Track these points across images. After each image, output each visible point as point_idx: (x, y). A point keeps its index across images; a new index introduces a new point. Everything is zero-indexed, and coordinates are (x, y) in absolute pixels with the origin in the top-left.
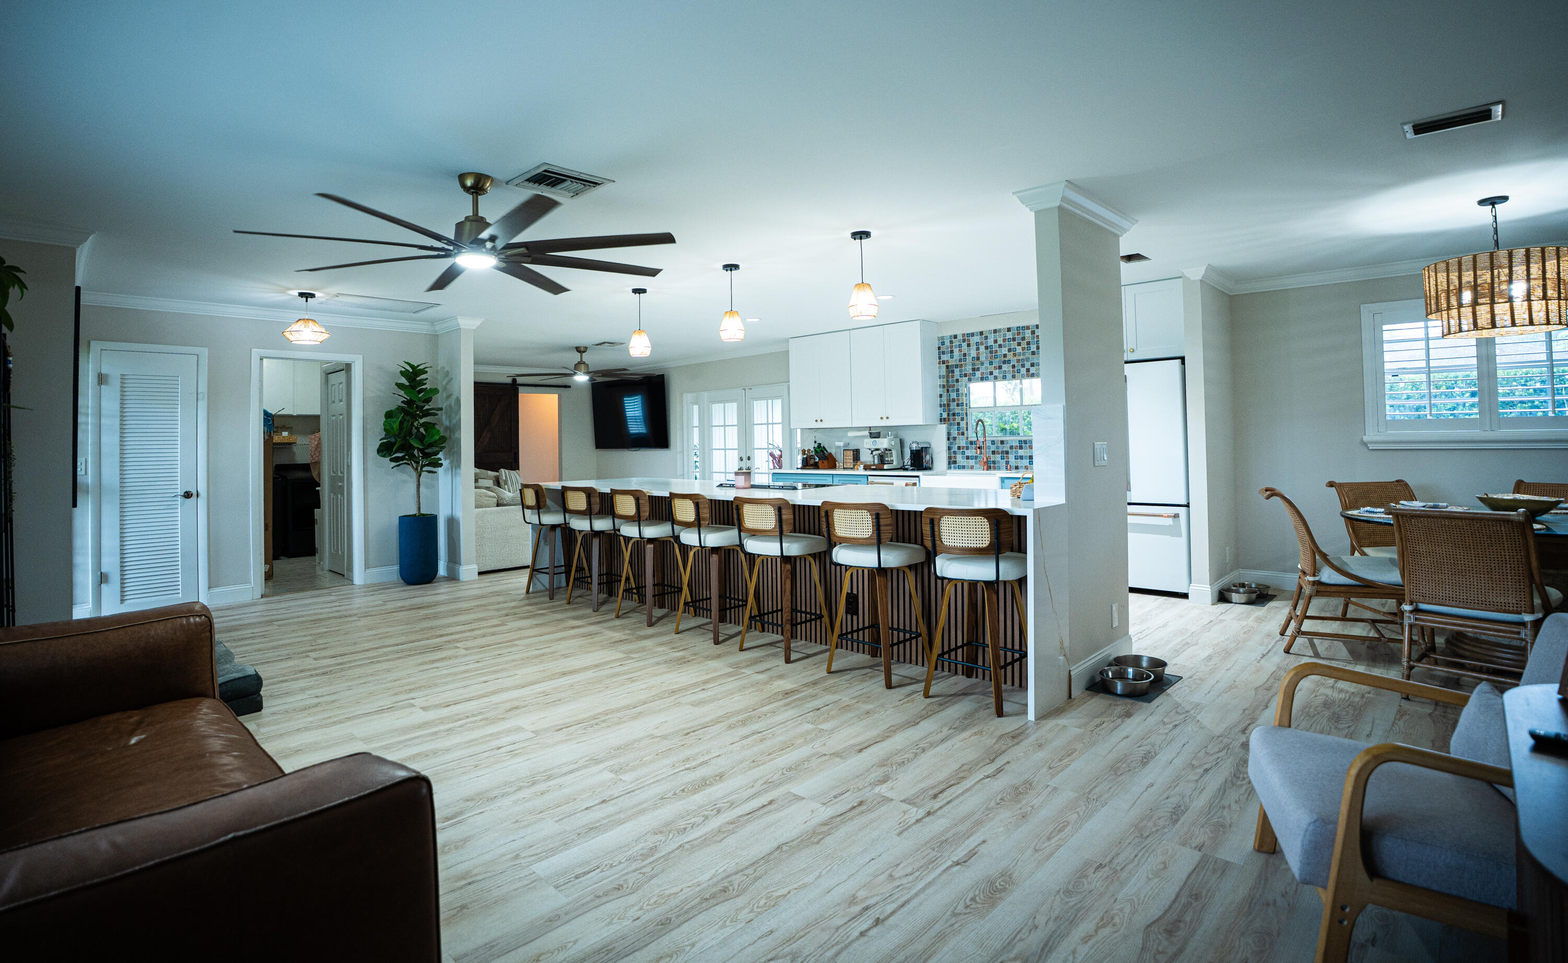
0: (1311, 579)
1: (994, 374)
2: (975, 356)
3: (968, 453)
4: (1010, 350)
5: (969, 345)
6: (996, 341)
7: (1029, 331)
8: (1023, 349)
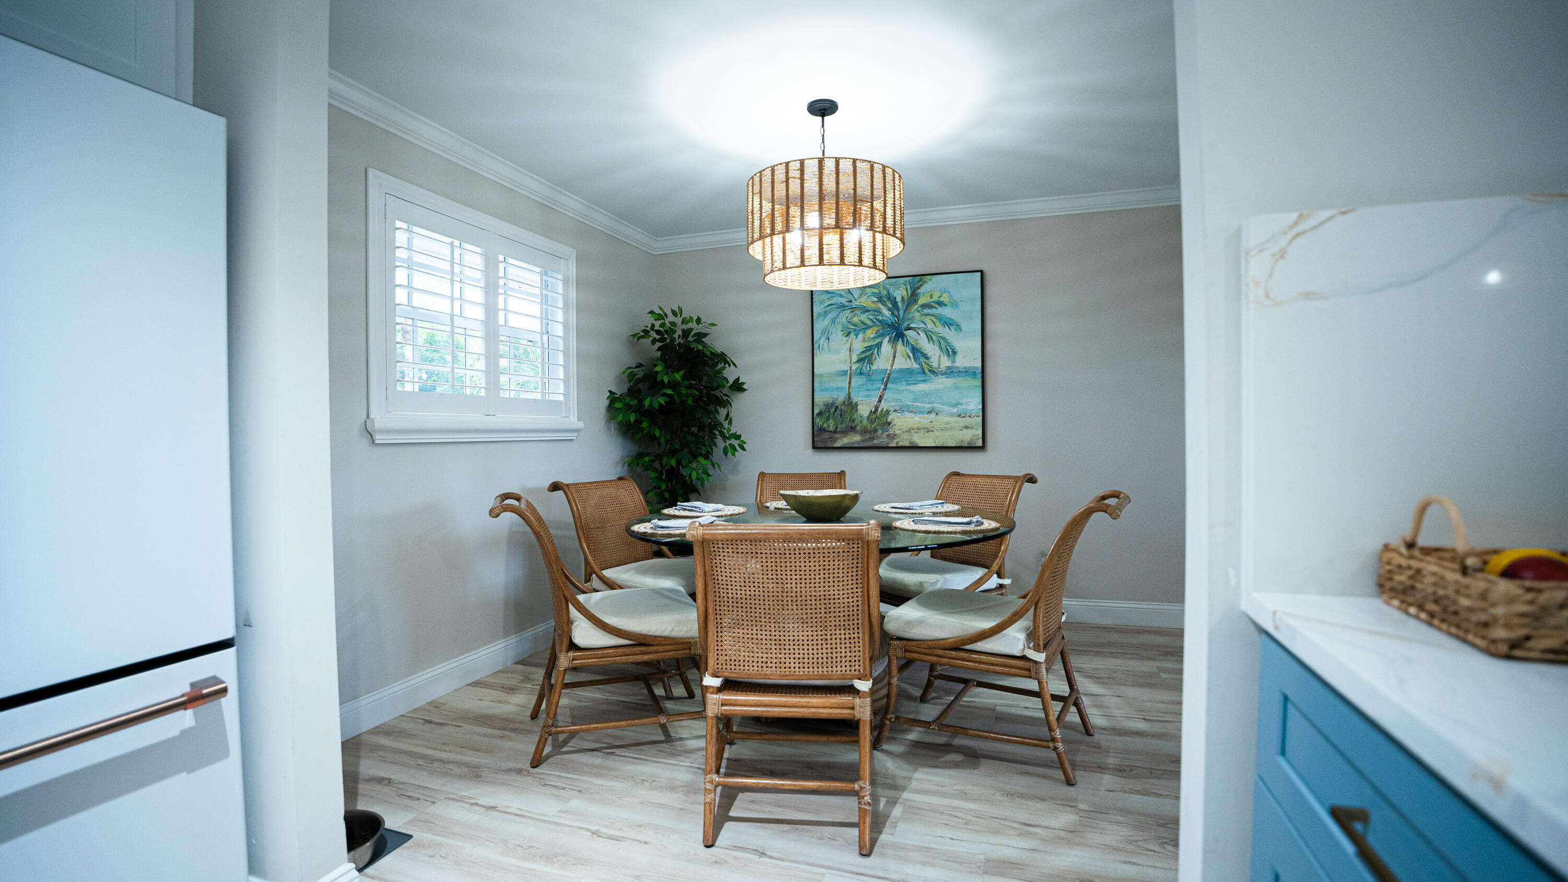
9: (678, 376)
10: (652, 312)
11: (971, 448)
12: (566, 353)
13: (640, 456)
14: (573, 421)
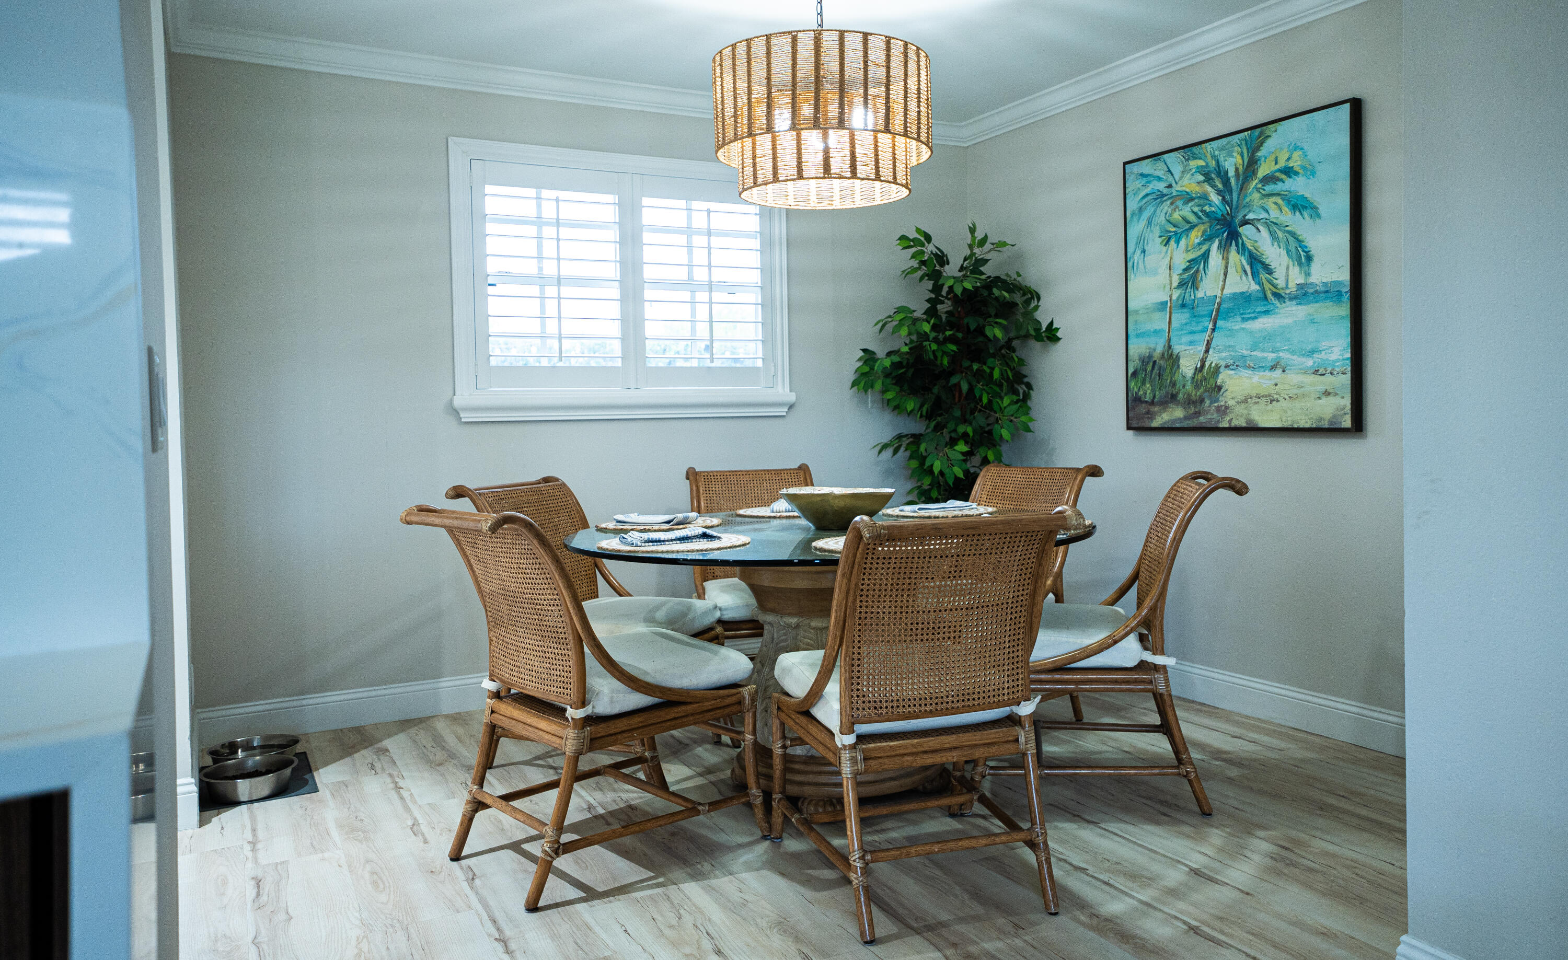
0: (579, 714)
11: (1336, 431)
14: (781, 391)
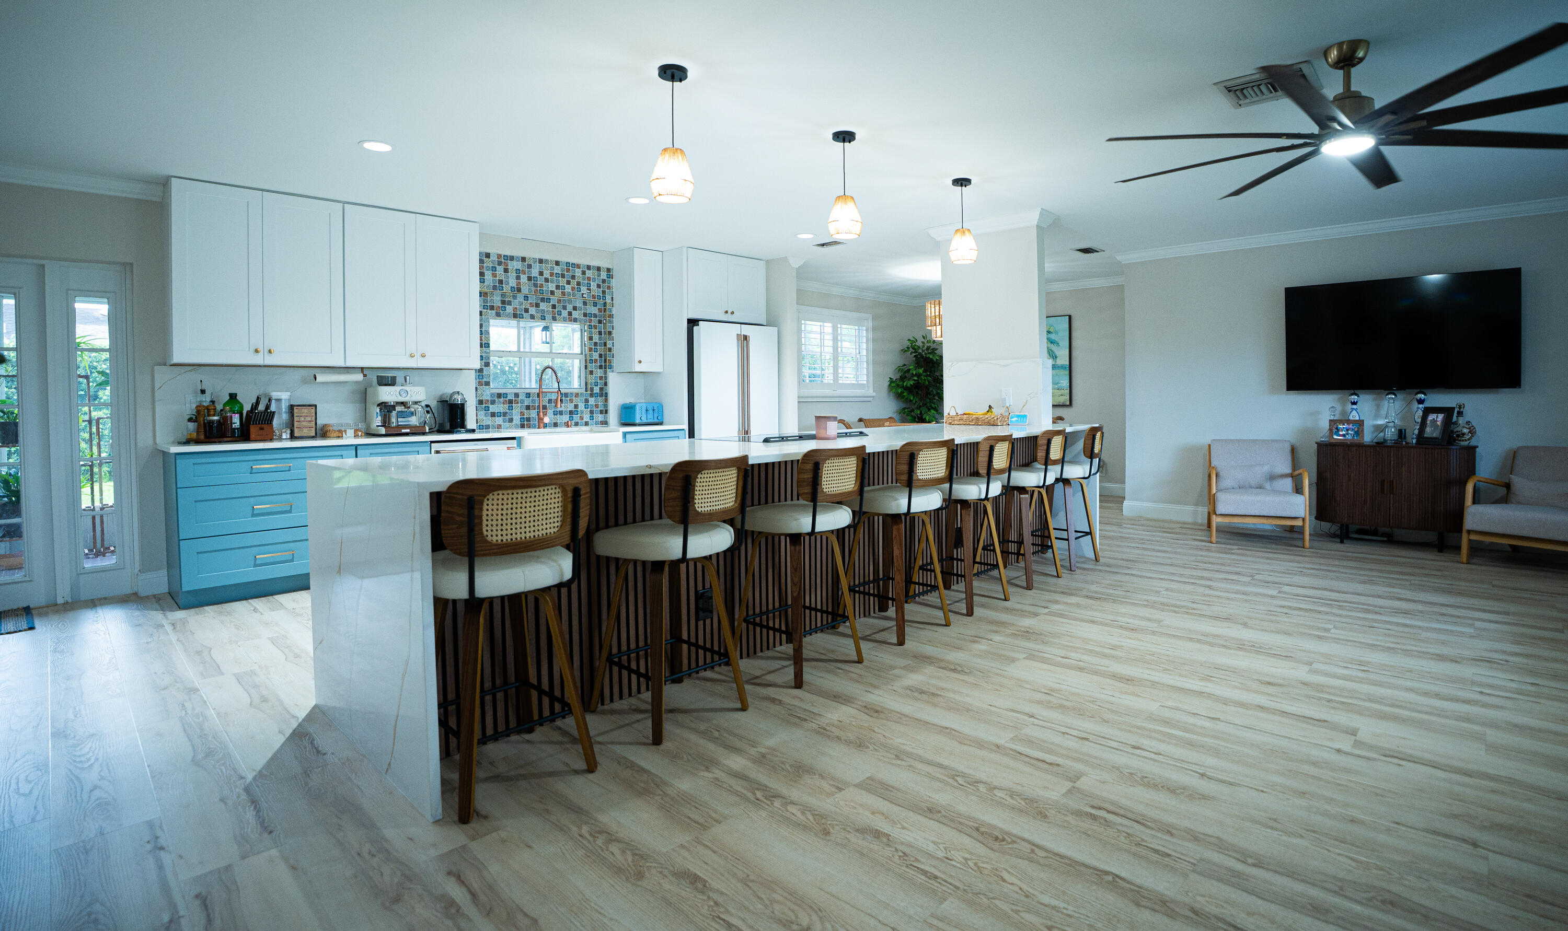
1: (530, 312)
2: (514, 285)
3: (493, 408)
4: (558, 287)
5: (506, 271)
6: (541, 273)
7: (580, 270)
8: (573, 289)
9: (921, 371)
10: (909, 340)
11: (1063, 406)
12: (867, 362)
13: (904, 409)
14: (871, 392)
